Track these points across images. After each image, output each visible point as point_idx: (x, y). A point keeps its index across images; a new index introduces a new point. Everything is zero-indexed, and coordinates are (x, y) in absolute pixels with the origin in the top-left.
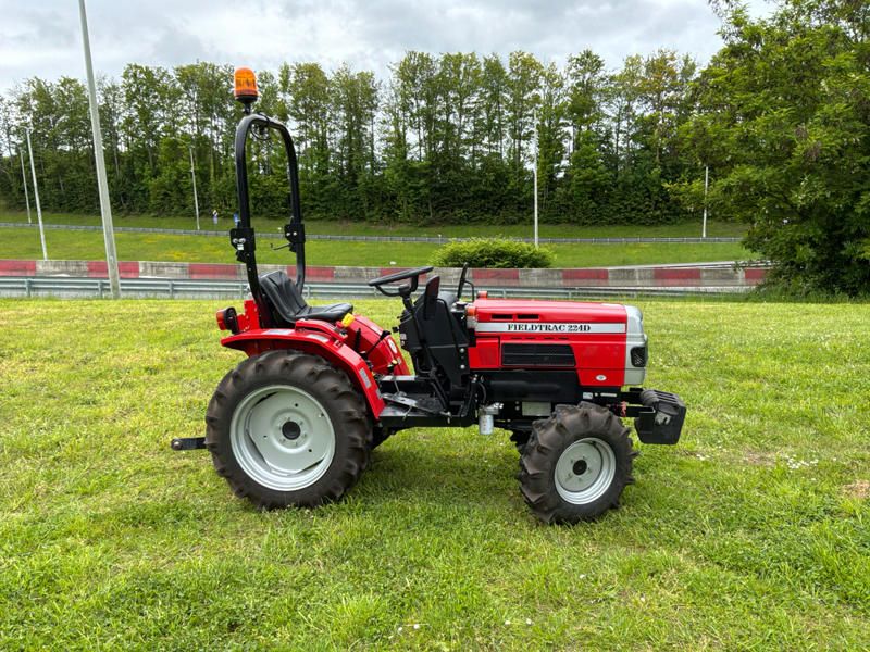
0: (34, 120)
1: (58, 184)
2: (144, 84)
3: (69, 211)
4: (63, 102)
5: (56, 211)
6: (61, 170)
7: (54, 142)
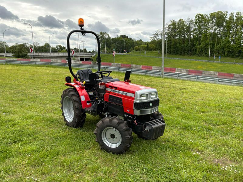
0: (171, 31)
1: (174, 47)
2: (201, 20)
3: (176, 54)
4: (178, 26)
5: (173, 54)
6: (175, 44)
7: (175, 36)
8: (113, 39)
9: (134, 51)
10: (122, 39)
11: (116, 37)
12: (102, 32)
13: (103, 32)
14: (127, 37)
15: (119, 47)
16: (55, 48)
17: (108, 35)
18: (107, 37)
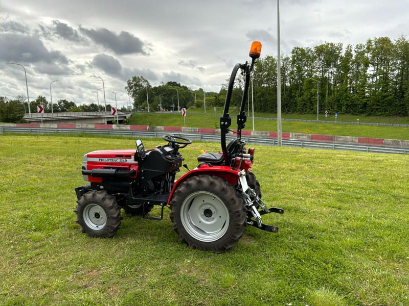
0: (255, 74)
1: (260, 100)
2: (301, 56)
3: (264, 112)
4: (266, 67)
5: (259, 112)
6: (262, 95)
7: (262, 83)
8: (155, 88)
9: (194, 107)
10: (171, 87)
11: (161, 85)
12: (135, 77)
13: (138, 77)
14: (179, 85)
15: (167, 101)
16: (56, 105)
17: (147, 81)
18: (145, 85)
